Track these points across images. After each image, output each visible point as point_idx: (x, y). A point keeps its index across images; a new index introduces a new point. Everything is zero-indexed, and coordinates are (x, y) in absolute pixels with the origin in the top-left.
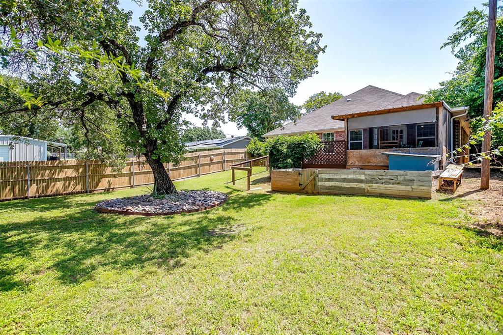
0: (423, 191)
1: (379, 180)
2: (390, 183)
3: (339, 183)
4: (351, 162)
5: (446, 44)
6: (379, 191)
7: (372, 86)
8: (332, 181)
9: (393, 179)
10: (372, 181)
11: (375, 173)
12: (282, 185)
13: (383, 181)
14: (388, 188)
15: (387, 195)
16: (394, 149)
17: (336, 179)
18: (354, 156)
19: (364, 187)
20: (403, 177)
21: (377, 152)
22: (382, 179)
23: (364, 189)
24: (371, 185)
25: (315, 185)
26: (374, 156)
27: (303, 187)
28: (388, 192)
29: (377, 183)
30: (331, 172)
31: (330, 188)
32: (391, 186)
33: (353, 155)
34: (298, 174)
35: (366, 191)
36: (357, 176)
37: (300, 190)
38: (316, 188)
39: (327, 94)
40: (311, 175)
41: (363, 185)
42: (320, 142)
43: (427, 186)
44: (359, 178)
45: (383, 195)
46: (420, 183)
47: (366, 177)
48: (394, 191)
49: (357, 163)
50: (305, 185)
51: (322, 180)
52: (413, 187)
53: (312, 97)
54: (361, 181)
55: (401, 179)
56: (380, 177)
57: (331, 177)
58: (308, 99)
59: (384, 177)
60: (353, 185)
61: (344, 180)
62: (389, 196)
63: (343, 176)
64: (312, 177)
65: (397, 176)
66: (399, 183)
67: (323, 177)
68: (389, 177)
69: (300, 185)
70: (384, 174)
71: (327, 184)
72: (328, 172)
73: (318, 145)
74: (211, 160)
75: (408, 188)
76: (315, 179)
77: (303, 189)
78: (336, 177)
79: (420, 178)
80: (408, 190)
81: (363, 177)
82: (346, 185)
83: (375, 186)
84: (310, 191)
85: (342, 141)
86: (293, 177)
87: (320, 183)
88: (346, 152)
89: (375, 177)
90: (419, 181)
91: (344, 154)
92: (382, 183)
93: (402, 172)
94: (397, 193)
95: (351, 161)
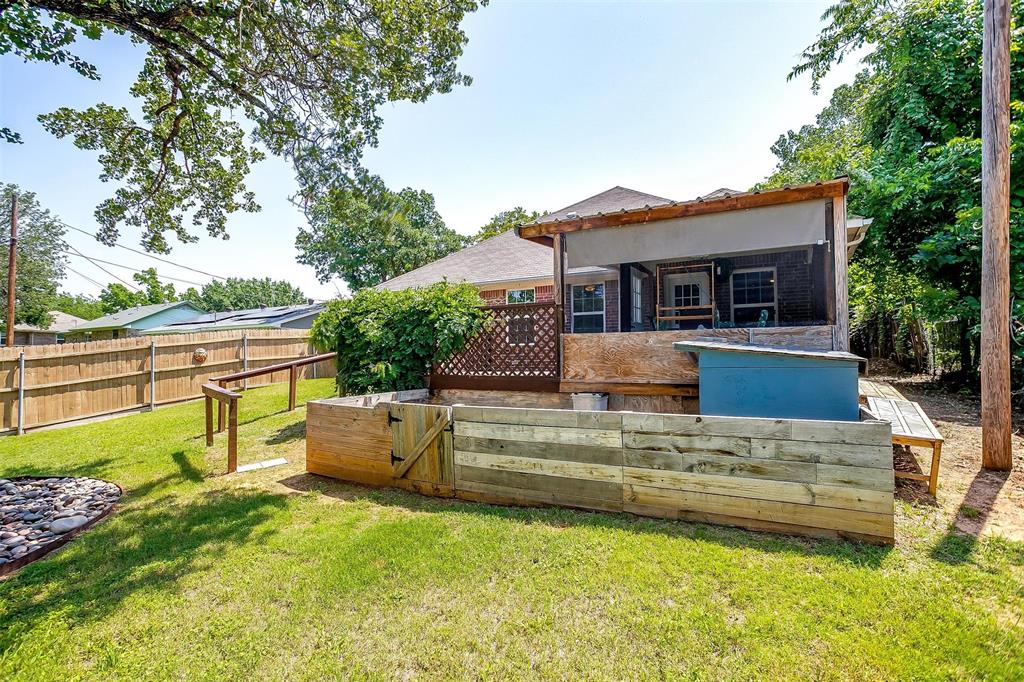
0: (859, 506)
1: (675, 453)
2: (718, 468)
3: (525, 459)
4: (572, 373)
5: (799, 69)
6: (677, 500)
7: (622, 188)
8: (499, 452)
9: (730, 453)
10: (649, 455)
11: (661, 427)
12: (338, 457)
13: (693, 458)
14: (711, 490)
15: (710, 519)
16: (701, 330)
17: (514, 443)
18: (584, 352)
19: (618, 480)
20: (771, 445)
21: (651, 341)
22: (688, 450)
23: (620, 489)
24: (646, 471)
25: (442, 462)
26: (644, 353)
27: (402, 467)
28: (715, 506)
29: (668, 467)
30: (497, 417)
31: (494, 477)
32: (723, 479)
33: (580, 348)
34: (386, 417)
35: (627, 495)
36: (593, 434)
37: (395, 478)
38: (446, 475)
39: (530, 214)
40: (430, 425)
41: (614, 474)
42: (483, 309)
43: (871, 486)
44: (600, 441)
45: (691, 517)
46: (841, 472)
47: (629, 440)
48: (738, 502)
49: (591, 376)
50: (409, 459)
51: (465, 444)
52: (815, 488)
53: (497, 219)
54: (608, 457)
55: (763, 452)
56: (682, 442)
57: (498, 436)
58: (488, 222)
59: (698, 443)
60: (577, 470)
61: (546, 450)
62: (716, 520)
63: (541, 435)
64: (432, 433)
65: (748, 439)
66: (756, 471)
67: (469, 433)
68: (717, 443)
69: (394, 459)
70: (696, 428)
71: (485, 461)
72: (486, 417)
73: (474, 316)
74: (198, 360)
75: (795, 492)
76: (442, 440)
77: (404, 476)
78: (513, 435)
79: (843, 452)
80: (796, 499)
81: (614, 440)
82: (550, 467)
83: (662, 477)
84: (427, 487)
85: (546, 306)
86: (372, 430)
87: (460, 458)
88: (558, 338)
89: (662, 442)
90: (840, 462)
91: (552, 344)
92: (690, 469)
93: (768, 423)
94: (748, 511)
95: (573, 368)
